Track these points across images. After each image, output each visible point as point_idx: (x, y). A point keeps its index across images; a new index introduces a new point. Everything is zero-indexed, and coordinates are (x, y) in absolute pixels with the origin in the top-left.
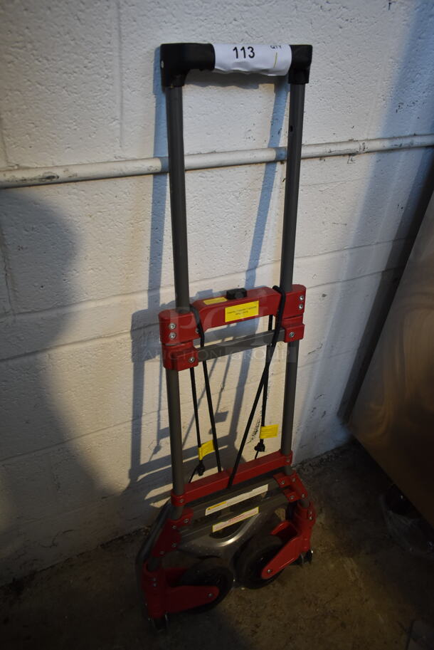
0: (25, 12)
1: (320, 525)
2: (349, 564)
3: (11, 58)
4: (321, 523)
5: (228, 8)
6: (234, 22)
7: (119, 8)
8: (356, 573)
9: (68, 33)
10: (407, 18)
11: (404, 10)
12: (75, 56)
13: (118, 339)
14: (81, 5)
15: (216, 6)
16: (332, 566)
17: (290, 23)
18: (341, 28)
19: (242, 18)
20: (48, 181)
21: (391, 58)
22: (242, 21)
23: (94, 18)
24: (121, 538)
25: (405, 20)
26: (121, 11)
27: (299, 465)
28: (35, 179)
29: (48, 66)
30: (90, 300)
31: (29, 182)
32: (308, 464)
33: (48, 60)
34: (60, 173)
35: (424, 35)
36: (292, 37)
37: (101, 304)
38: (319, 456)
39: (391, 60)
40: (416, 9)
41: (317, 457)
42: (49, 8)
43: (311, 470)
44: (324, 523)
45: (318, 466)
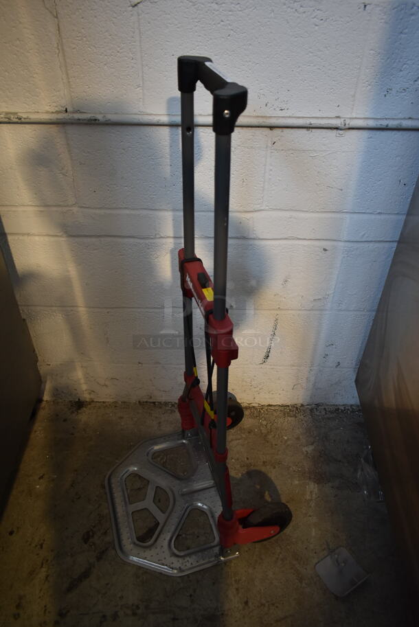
0: (82, 20)
1: (305, 453)
2: (312, 487)
3: (74, 46)
4: (306, 451)
5: (217, 13)
6: (222, 23)
7: (139, 15)
8: (314, 495)
9: (107, 31)
10: (384, 17)
11: (380, 10)
12: (112, 46)
13: (147, 241)
14: (114, 14)
15: (207, 12)
16: (297, 482)
17: (268, 23)
18: (316, 25)
19: (228, 20)
20: (93, 122)
21: (372, 50)
22: (228, 22)
23: (123, 22)
24: (154, 403)
25: (382, 19)
26: (140, 17)
28: (85, 120)
29: (95, 51)
30: (126, 208)
31: (81, 121)
32: (323, 407)
33: (95, 47)
34: (100, 117)
35: (406, 30)
36: (271, 32)
37: (133, 212)
38: (337, 405)
39: (372, 52)
40: (394, 9)
41: (334, 405)
42: (96, 17)
43: (323, 413)
44: (309, 452)
45: (331, 412)
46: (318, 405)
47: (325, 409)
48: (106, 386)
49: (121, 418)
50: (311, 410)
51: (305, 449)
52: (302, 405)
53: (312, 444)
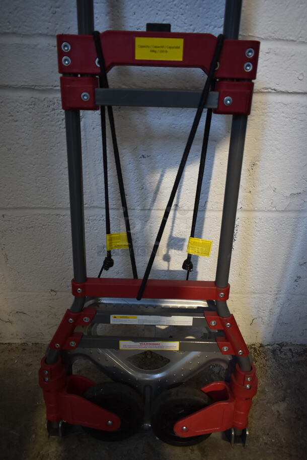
1: (276, 414)
4: (278, 412)
27: (276, 345)
32: (288, 348)
43: (289, 355)
44: (282, 413)
45: (300, 354)
46: (281, 345)
47: (290, 350)
48: (11, 322)
49: (29, 365)
50: (274, 351)
51: (275, 408)
52: (261, 346)
53: (284, 400)
